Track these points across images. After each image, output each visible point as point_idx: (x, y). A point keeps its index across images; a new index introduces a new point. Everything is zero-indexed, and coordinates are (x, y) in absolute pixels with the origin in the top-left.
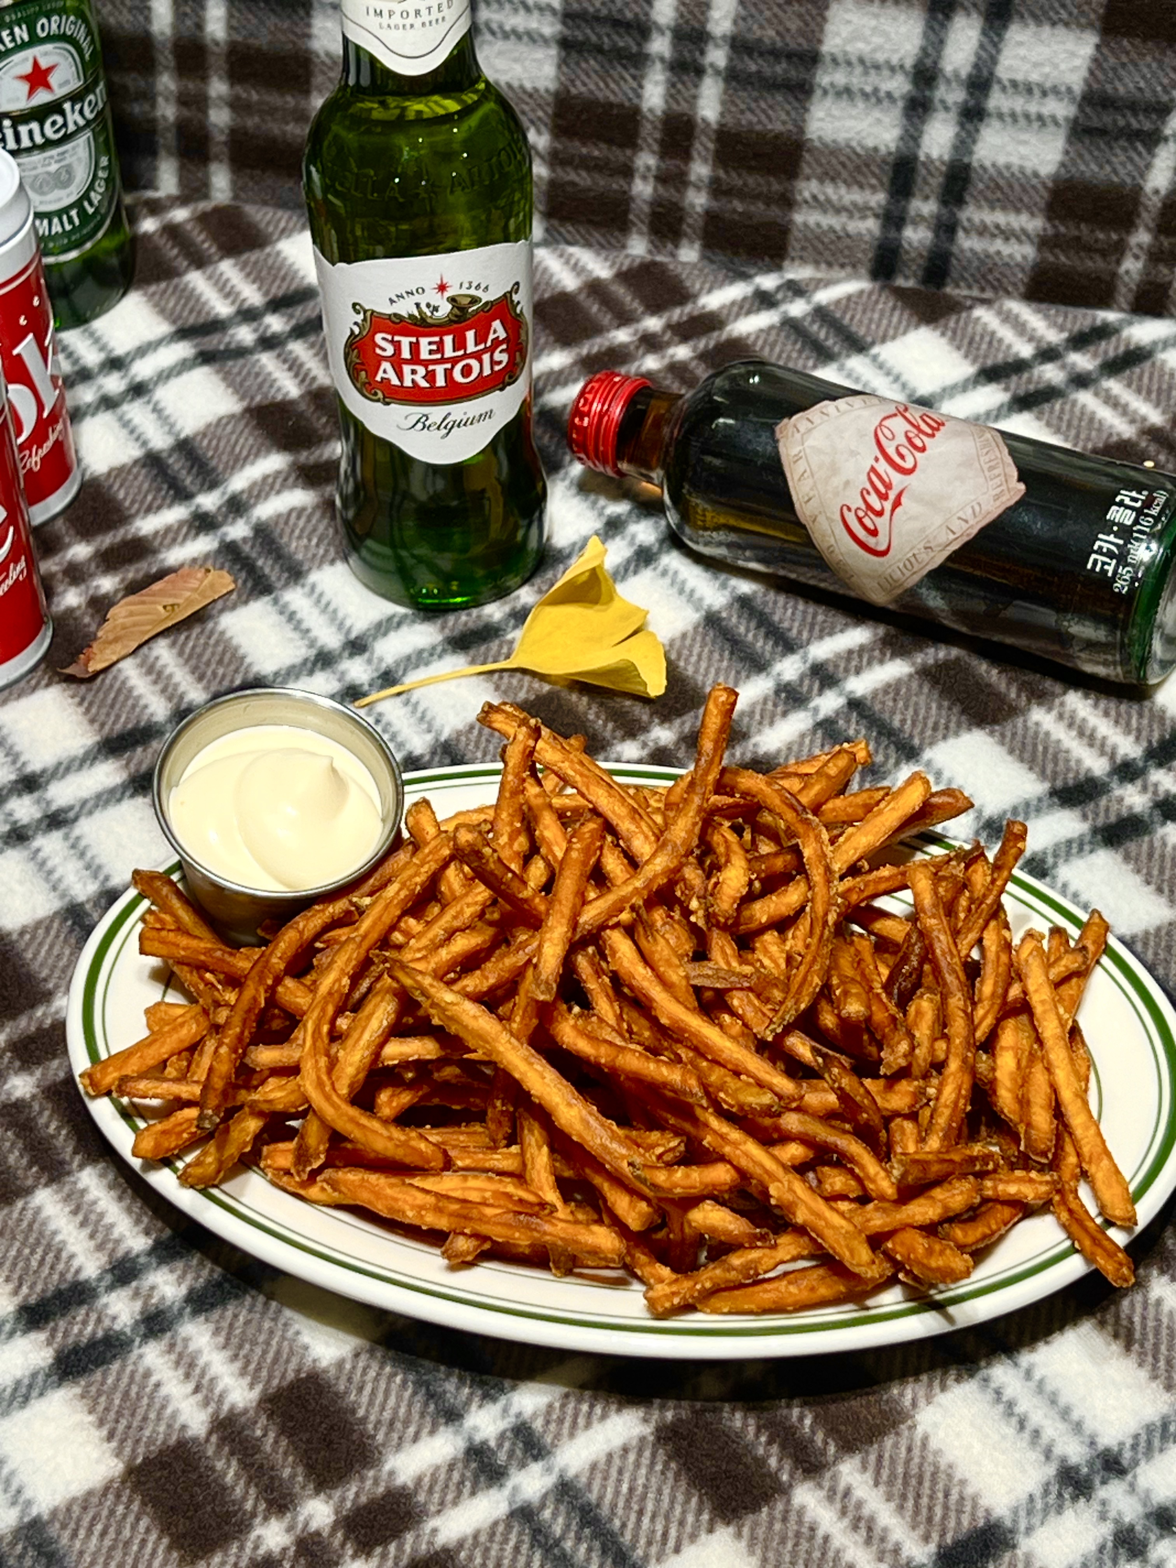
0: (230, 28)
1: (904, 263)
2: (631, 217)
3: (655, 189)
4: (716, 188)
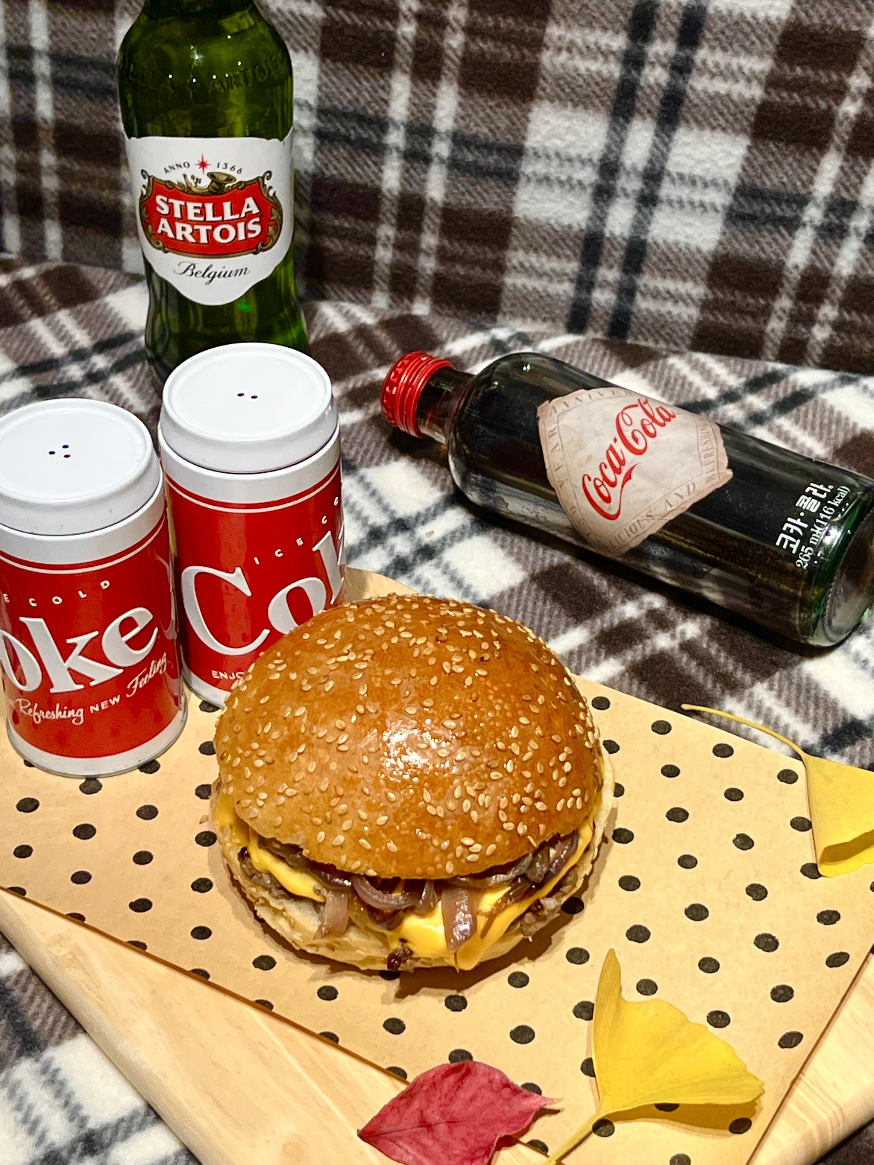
0: (56, 108)
1: (594, 319)
2: (375, 277)
3: (394, 255)
4: (442, 255)
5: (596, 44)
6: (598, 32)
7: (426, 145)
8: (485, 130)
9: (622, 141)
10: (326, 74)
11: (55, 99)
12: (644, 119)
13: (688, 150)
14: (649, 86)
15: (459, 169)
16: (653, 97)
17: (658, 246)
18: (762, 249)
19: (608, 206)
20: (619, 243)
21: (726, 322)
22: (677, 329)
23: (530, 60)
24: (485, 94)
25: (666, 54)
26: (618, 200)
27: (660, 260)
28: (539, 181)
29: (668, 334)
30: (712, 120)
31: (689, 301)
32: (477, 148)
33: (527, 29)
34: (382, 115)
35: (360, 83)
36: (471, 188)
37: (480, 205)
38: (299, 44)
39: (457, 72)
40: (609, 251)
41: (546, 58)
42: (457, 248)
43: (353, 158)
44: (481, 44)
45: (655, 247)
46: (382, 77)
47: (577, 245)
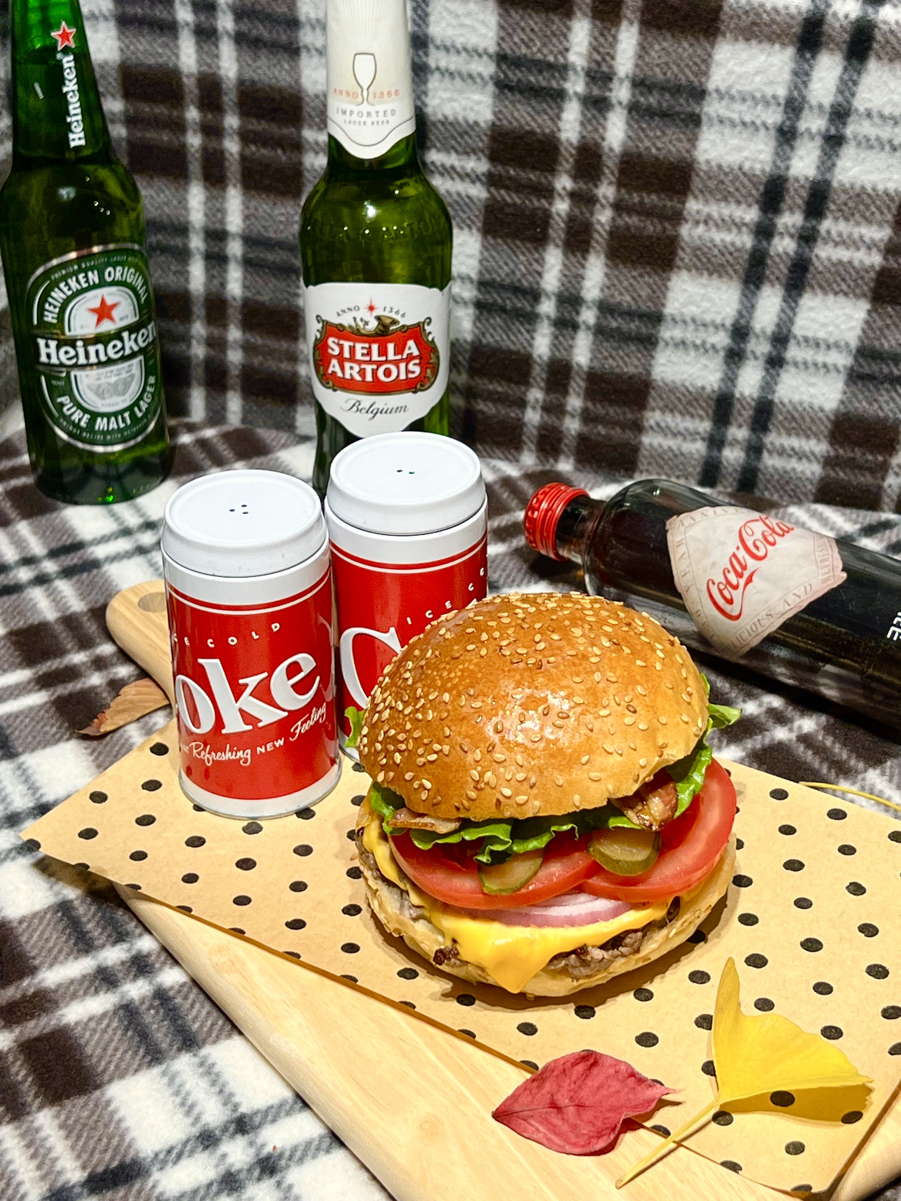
1: (724, 476)
2: (524, 438)
3: (542, 417)
4: (587, 417)
5: (730, 217)
6: (733, 206)
7: (574, 313)
8: (628, 298)
9: (753, 306)
10: (487, 250)
11: (245, 278)
12: (773, 286)
13: (812, 315)
14: (778, 255)
15: (603, 335)
16: (782, 266)
17: (784, 405)
18: (881, 408)
19: (738, 368)
20: (748, 403)
21: (846, 478)
22: (801, 485)
23: (670, 232)
24: (629, 265)
25: (793, 226)
26: (748, 362)
27: (786, 418)
28: (676, 345)
29: (792, 490)
30: (835, 286)
31: (812, 458)
32: (621, 314)
33: (669, 204)
34: (535, 286)
35: (517, 256)
36: (614, 353)
37: (622, 369)
38: (464, 222)
39: (604, 245)
40: (739, 411)
41: (685, 231)
42: (599, 409)
43: (508, 326)
44: (627, 219)
45: (781, 406)
46: (537, 250)
47: (710, 407)
